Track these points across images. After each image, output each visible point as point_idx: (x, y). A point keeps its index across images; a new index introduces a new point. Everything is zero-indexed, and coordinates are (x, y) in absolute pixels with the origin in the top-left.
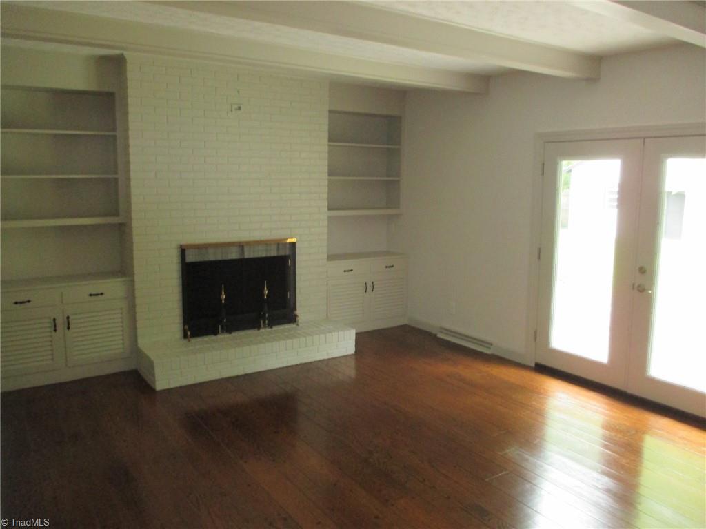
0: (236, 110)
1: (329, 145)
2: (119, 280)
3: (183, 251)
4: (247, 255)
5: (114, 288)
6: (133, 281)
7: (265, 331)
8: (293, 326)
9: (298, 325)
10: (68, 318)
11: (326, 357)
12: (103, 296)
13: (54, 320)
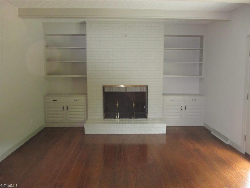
0: (125, 37)
1: (164, 49)
2: (83, 96)
3: (104, 88)
4: (128, 91)
5: (82, 98)
6: (87, 97)
7: (133, 120)
8: (145, 119)
9: (147, 119)
10: (68, 107)
11: (153, 133)
12: (79, 101)
13: (64, 107)
